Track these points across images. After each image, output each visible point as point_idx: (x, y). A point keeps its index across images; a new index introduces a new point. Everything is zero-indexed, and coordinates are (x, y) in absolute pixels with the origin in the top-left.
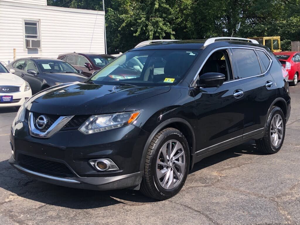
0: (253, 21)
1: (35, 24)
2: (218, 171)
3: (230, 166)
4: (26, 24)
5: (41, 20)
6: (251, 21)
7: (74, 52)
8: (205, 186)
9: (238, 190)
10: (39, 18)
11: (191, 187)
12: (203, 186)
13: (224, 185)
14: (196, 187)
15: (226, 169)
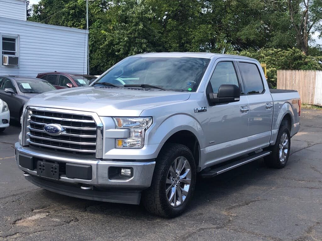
0: (236, 47)
1: (14, 40)
2: (226, 209)
3: (237, 204)
4: (4, 39)
5: (20, 36)
6: (235, 47)
7: (55, 72)
8: (217, 228)
9: (253, 233)
10: (19, 34)
11: (202, 229)
12: (214, 228)
13: (237, 227)
14: (207, 228)
15: (234, 207)
